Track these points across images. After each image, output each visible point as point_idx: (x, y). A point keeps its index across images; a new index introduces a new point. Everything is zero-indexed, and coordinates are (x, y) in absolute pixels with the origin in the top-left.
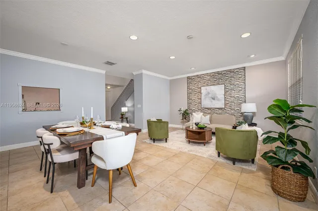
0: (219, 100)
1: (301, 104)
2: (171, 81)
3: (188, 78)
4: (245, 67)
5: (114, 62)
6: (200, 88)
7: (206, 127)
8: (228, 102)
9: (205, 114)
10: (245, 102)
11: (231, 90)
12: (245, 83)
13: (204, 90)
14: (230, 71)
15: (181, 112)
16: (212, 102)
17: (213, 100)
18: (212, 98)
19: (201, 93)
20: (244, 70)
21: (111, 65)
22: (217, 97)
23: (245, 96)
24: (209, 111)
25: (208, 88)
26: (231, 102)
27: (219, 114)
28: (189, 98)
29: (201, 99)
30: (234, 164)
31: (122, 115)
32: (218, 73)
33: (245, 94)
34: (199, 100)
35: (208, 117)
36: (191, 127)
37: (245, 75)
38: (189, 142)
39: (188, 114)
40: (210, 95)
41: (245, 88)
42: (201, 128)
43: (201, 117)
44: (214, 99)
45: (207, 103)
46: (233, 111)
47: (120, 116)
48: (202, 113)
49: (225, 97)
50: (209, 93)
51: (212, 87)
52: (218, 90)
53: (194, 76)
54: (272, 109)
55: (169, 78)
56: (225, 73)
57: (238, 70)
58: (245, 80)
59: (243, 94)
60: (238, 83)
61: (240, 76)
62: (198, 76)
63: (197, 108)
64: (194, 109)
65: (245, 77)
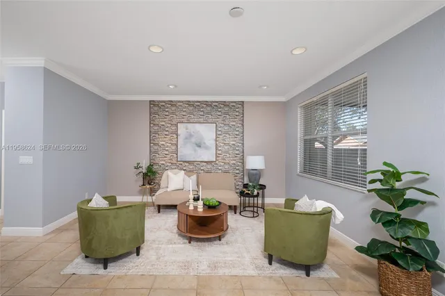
0: (207, 148)
3: (152, 103)
4: (243, 102)
6: (176, 125)
8: (220, 152)
10: (243, 152)
11: (225, 133)
12: (243, 125)
13: (183, 130)
14: (224, 104)
15: (140, 170)
16: (195, 151)
17: (197, 148)
18: (196, 144)
19: (177, 135)
20: (243, 106)
22: (205, 143)
23: (243, 144)
24: (191, 167)
25: (190, 126)
26: (225, 152)
27: (208, 171)
28: (153, 143)
29: (177, 145)
32: (207, 104)
33: (243, 141)
34: (174, 148)
35: (194, 177)
37: (243, 114)
38: (190, 240)
39: (153, 173)
40: (193, 140)
41: (243, 132)
43: (184, 180)
44: (199, 146)
45: (186, 152)
46: (227, 167)
48: (182, 172)
49: (216, 145)
50: (191, 136)
51: (197, 126)
52: (206, 132)
53: (164, 102)
55: (108, 97)
56: (216, 106)
57: (234, 104)
58: (243, 121)
59: (240, 141)
60: (234, 123)
61: (237, 114)
62: (171, 103)
63: (169, 161)
64: (163, 164)
65: (243, 117)
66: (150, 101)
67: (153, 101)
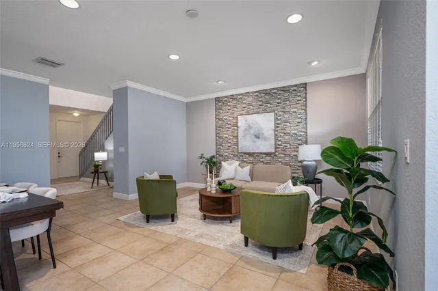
0: (265, 139)
1: (380, 145)
2: (188, 105)
3: (217, 100)
4: (306, 84)
5: (59, 62)
6: (237, 118)
7: (235, 188)
8: (280, 143)
9: (243, 163)
10: (306, 143)
11: (286, 121)
12: (306, 110)
13: (242, 121)
14: (284, 89)
15: (204, 160)
16: (254, 142)
17: (256, 139)
18: (256, 136)
19: (238, 127)
20: (305, 88)
21: (54, 67)
22: (263, 134)
23: (306, 132)
24: (251, 159)
25: (249, 117)
26: (285, 143)
27: (267, 163)
28: (218, 136)
29: (237, 137)
30: (275, 258)
31: (97, 167)
32: (266, 92)
33: (306, 128)
34: (235, 140)
35: (247, 168)
36: (208, 190)
37: (306, 98)
38: (205, 218)
39: (215, 163)
40: (252, 131)
41: (306, 118)
42: (225, 191)
43: (236, 170)
44: (259, 138)
45: (246, 144)
46: (287, 159)
47: (92, 169)
48: (238, 163)
49: (276, 135)
50: (250, 127)
51: (256, 117)
52: (265, 122)
53: (226, 97)
54: (330, 156)
55: (185, 100)
56: (275, 93)
57: (295, 88)
58: (306, 105)
59: (303, 130)
60: (296, 110)
61: (299, 98)
62: (233, 97)
63: (232, 153)
64: (226, 156)
65: (306, 101)
66: (216, 98)
67: (218, 98)
